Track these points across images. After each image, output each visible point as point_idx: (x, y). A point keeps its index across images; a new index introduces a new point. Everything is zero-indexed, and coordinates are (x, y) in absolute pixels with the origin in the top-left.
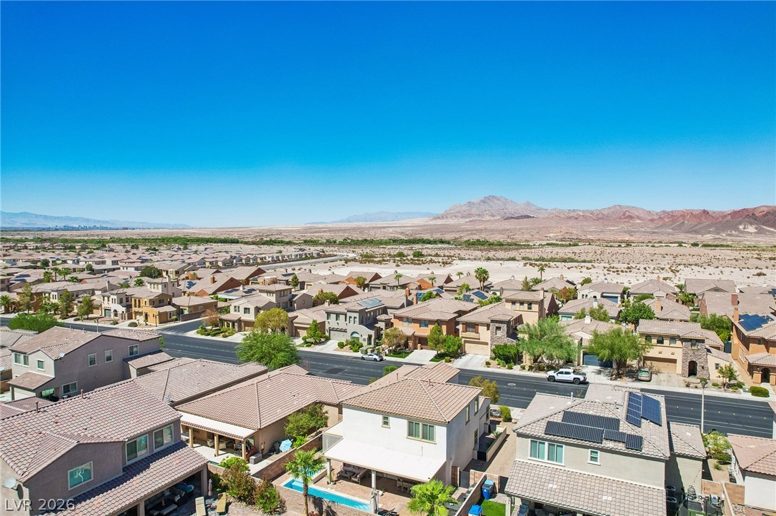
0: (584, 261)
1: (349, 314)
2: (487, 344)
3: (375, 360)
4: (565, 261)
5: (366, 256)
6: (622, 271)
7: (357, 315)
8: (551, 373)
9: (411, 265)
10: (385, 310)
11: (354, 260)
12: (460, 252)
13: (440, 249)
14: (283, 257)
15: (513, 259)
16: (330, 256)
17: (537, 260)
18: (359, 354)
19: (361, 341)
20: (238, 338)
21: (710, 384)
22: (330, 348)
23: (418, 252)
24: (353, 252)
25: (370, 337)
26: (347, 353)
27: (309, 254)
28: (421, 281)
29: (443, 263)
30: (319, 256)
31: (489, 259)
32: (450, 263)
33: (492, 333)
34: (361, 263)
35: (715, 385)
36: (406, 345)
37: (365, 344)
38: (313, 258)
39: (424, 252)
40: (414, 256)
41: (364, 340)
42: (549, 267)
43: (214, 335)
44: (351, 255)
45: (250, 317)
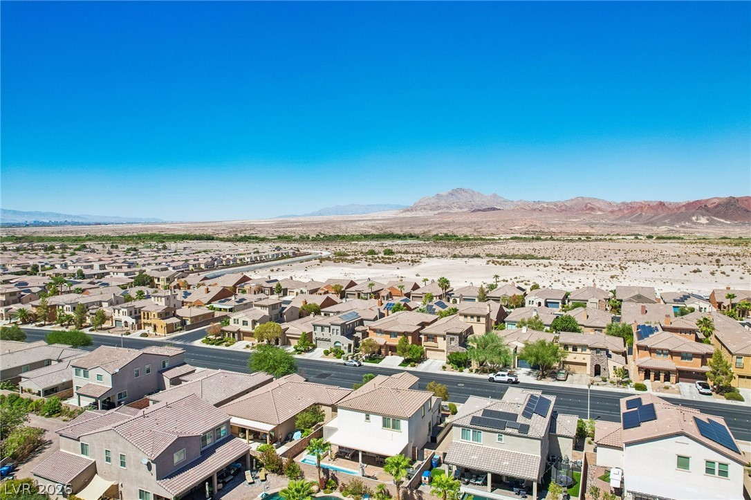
0: (543, 258)
1: (332, 327)
2: (443, 351)
3: (355, 365)
4: (525, 258)
5: (340, 254)
6: (576, 269)
7: (339, 328)
8: (491, 375)
9: (381, 264)
10: (361, 322)
11: (328, 259)
12: (428, 249)
13: (408, 245)
14: (261, 257)
15: (477, 256)
16: (305, 254)
17: (499, 257)
18: (341, 361)
19: (342, 349)
20: (240, 346)
21: (608, 382)
22: (317, 355)
23: (389, 250)
24: (327, 249)
25: (350, 345)
26: (331, 359)
27: (285, 253)
28: (392, 288)
29: (412, 261)
30: (295, 255)
31: (455, 256)
32: (418, 262)
33: (447, 343)
34: (335, 262)
35: (611, 382)
36: (380, 352)
37: (346, 351)
38: (289, 257)
39: (394, 249)
40: (385, 254)
41: (345, 348)
42: (510, 265)
43: (218, 344)
44: (325, 254)
45: (248, 329)
